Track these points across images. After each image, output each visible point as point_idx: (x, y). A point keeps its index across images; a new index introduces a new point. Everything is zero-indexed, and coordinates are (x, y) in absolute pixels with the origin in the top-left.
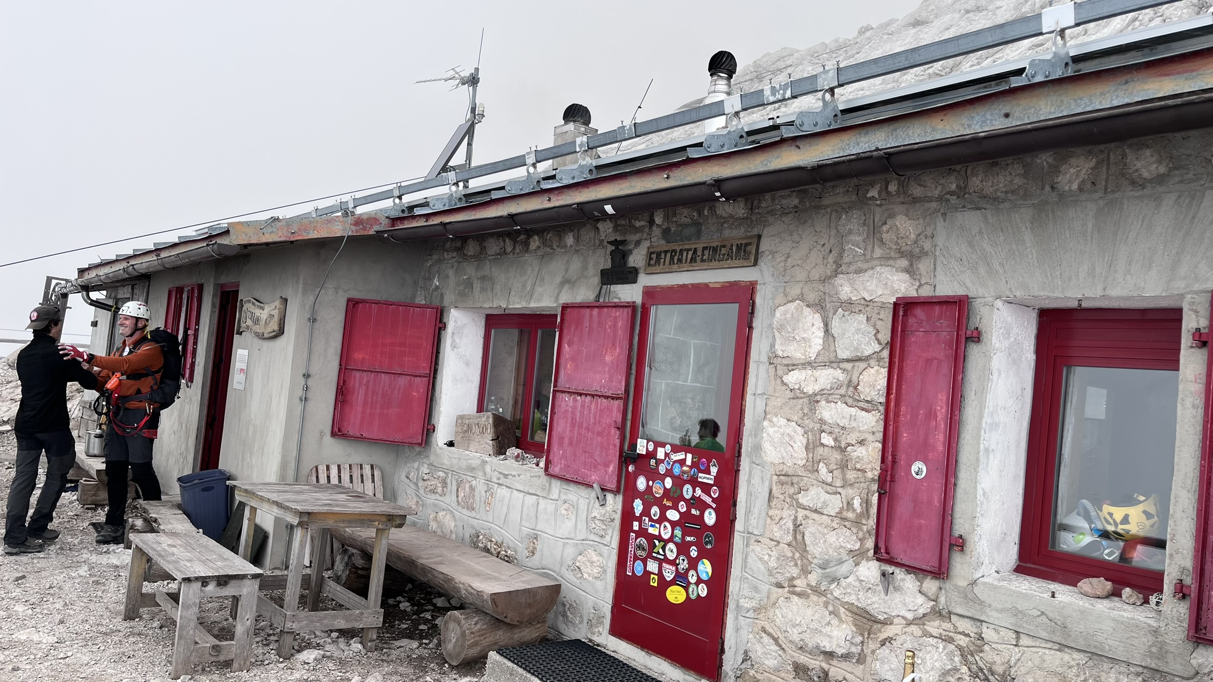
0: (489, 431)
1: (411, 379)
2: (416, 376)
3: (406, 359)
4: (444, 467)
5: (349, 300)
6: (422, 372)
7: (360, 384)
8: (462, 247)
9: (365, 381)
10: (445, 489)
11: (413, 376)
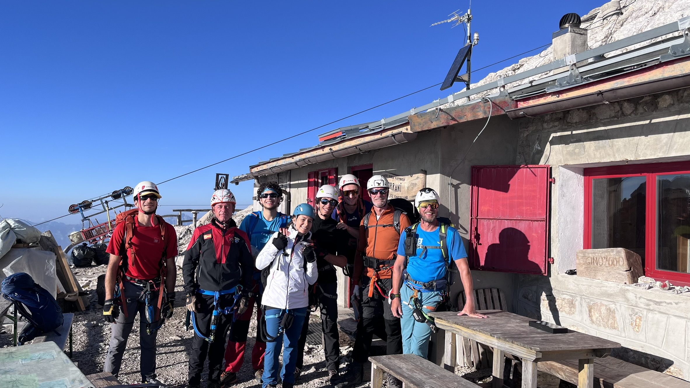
0: (621, 263)
1: (530, 223)
2: (534, 221)
3: (524, 208)
4: (571, 292)
5: (473, 168)
6: (538, 218)
7: (488, 230)
8: (564, 117)
9: (492, 227)
10: (573, 309)
11: (532, 221)
